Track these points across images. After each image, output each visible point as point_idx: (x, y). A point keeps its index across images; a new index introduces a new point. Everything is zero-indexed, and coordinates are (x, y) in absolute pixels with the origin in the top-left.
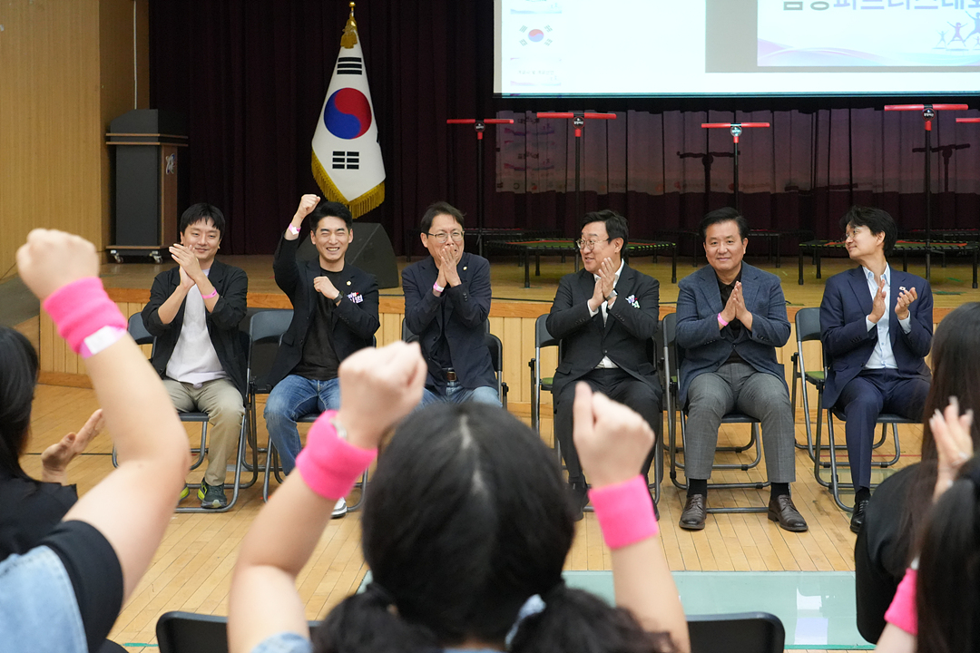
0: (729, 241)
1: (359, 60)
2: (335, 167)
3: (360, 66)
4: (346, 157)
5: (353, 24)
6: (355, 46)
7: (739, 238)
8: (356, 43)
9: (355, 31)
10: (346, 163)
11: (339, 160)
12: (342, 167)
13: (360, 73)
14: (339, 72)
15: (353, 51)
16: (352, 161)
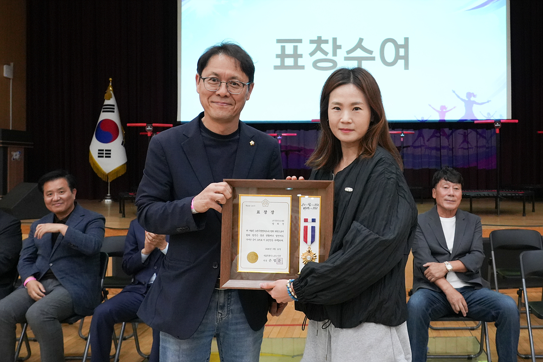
0: (61, 191)
1: (114, 106)
2: (99, 157)
3: (114, 109)
4: (104, 152)
5: (111, 89)
6: (111, 99)
7: (68, 190)
8: (111, 98)
9: (112, 92)
10: (104, 155)
11: (101, 154)
12: (103, 157)
13: (114, 112)
14: (103, 111)
15: (111, 101)
16: (108, 154)
